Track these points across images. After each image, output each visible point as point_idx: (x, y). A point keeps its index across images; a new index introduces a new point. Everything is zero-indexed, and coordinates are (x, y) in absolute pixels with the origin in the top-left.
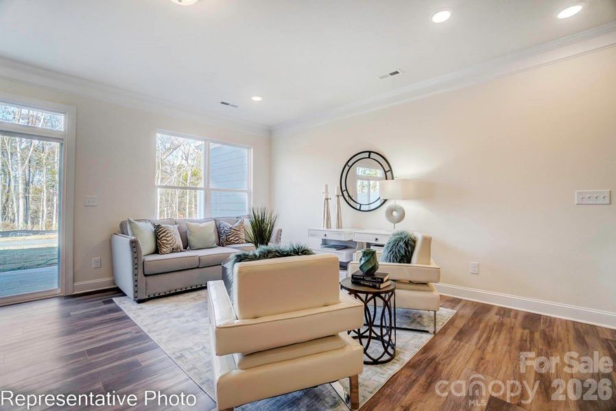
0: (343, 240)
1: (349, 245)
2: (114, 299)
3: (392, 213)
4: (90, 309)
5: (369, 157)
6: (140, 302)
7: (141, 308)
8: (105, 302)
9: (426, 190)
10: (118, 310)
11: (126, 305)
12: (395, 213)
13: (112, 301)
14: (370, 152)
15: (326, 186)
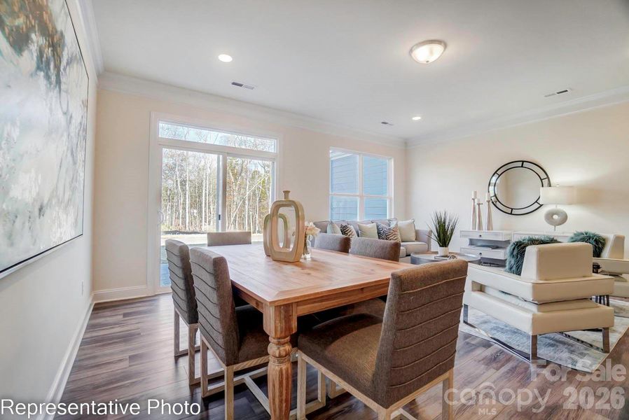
0: (501, 240)
1: (499, 245)
3: (552, 217)
5: (522, 166)
9: (590, 196)
12: (555, 217)
14: (523, 162)
15: (475, 193)
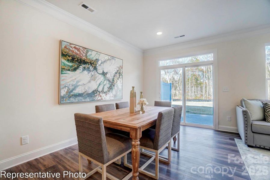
2: (235, 139)
4: (222, 140)
6: (249, 146)
7: (249, 150)
8: (230, 139)
10: (235, 145)
11: (241, 145)
13: (234, 140)
